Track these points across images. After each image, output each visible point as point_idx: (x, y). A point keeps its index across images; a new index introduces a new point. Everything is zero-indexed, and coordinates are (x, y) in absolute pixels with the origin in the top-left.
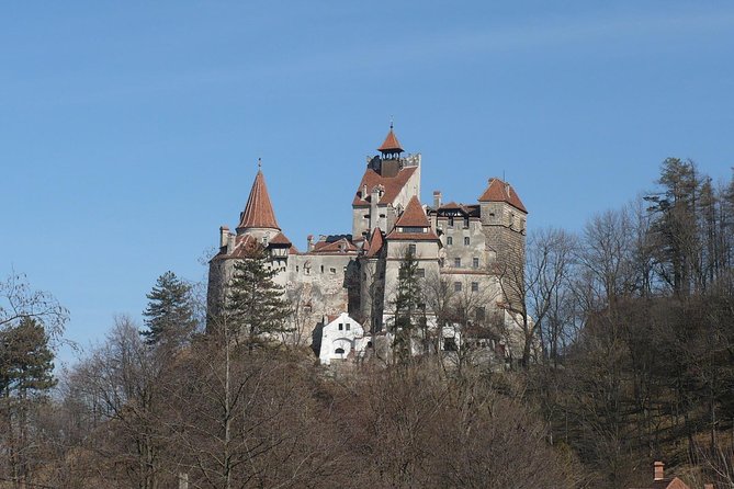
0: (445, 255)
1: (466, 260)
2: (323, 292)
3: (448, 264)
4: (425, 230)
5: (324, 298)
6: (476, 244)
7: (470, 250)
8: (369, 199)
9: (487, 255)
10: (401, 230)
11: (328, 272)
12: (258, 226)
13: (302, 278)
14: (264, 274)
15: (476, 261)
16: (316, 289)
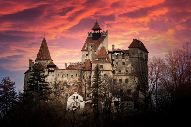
0: (115, 69)
1: (123, 71)
2: (68, 84)
3: (116, 72)
4: (107, 59)
5: (68, 87)
6: (127, 64)
7: (125, 67)
8: (88, 48)
9: (132, 69)
10: (97, 59)
11: (70, 77)
12: (43, 59)
13: (60, 79)
14: (41, 77)
15: (127, 71)
16: (65, 83)
